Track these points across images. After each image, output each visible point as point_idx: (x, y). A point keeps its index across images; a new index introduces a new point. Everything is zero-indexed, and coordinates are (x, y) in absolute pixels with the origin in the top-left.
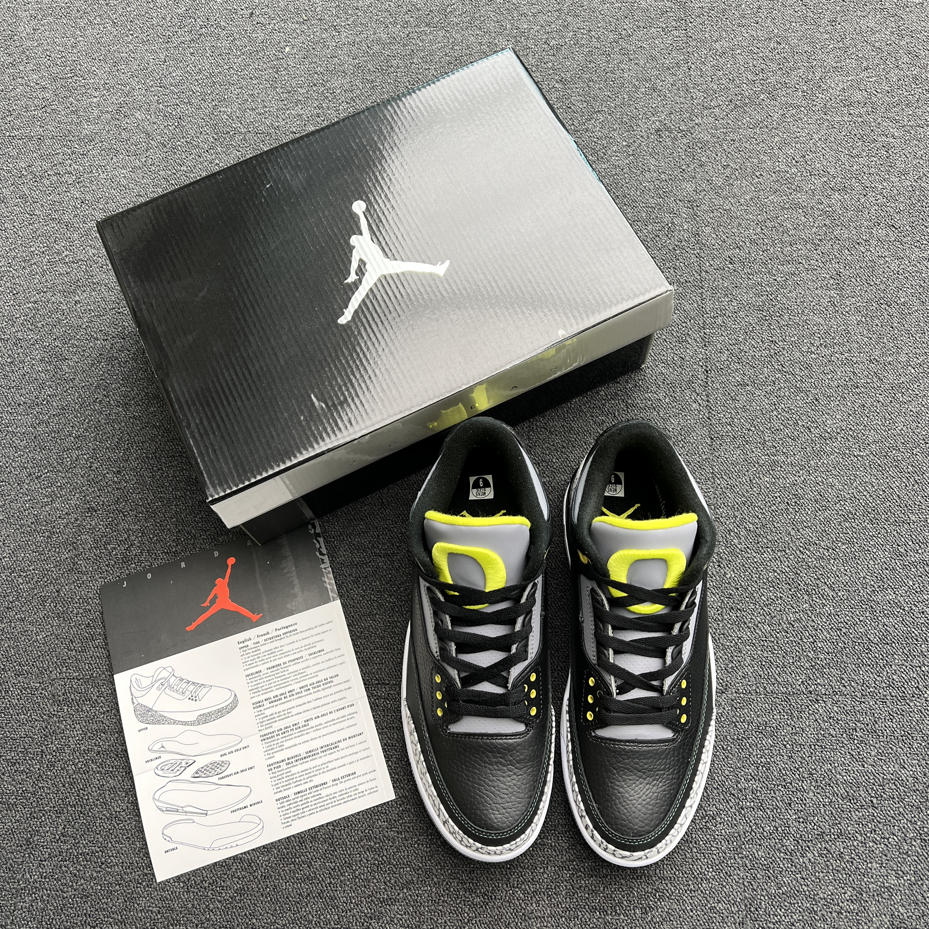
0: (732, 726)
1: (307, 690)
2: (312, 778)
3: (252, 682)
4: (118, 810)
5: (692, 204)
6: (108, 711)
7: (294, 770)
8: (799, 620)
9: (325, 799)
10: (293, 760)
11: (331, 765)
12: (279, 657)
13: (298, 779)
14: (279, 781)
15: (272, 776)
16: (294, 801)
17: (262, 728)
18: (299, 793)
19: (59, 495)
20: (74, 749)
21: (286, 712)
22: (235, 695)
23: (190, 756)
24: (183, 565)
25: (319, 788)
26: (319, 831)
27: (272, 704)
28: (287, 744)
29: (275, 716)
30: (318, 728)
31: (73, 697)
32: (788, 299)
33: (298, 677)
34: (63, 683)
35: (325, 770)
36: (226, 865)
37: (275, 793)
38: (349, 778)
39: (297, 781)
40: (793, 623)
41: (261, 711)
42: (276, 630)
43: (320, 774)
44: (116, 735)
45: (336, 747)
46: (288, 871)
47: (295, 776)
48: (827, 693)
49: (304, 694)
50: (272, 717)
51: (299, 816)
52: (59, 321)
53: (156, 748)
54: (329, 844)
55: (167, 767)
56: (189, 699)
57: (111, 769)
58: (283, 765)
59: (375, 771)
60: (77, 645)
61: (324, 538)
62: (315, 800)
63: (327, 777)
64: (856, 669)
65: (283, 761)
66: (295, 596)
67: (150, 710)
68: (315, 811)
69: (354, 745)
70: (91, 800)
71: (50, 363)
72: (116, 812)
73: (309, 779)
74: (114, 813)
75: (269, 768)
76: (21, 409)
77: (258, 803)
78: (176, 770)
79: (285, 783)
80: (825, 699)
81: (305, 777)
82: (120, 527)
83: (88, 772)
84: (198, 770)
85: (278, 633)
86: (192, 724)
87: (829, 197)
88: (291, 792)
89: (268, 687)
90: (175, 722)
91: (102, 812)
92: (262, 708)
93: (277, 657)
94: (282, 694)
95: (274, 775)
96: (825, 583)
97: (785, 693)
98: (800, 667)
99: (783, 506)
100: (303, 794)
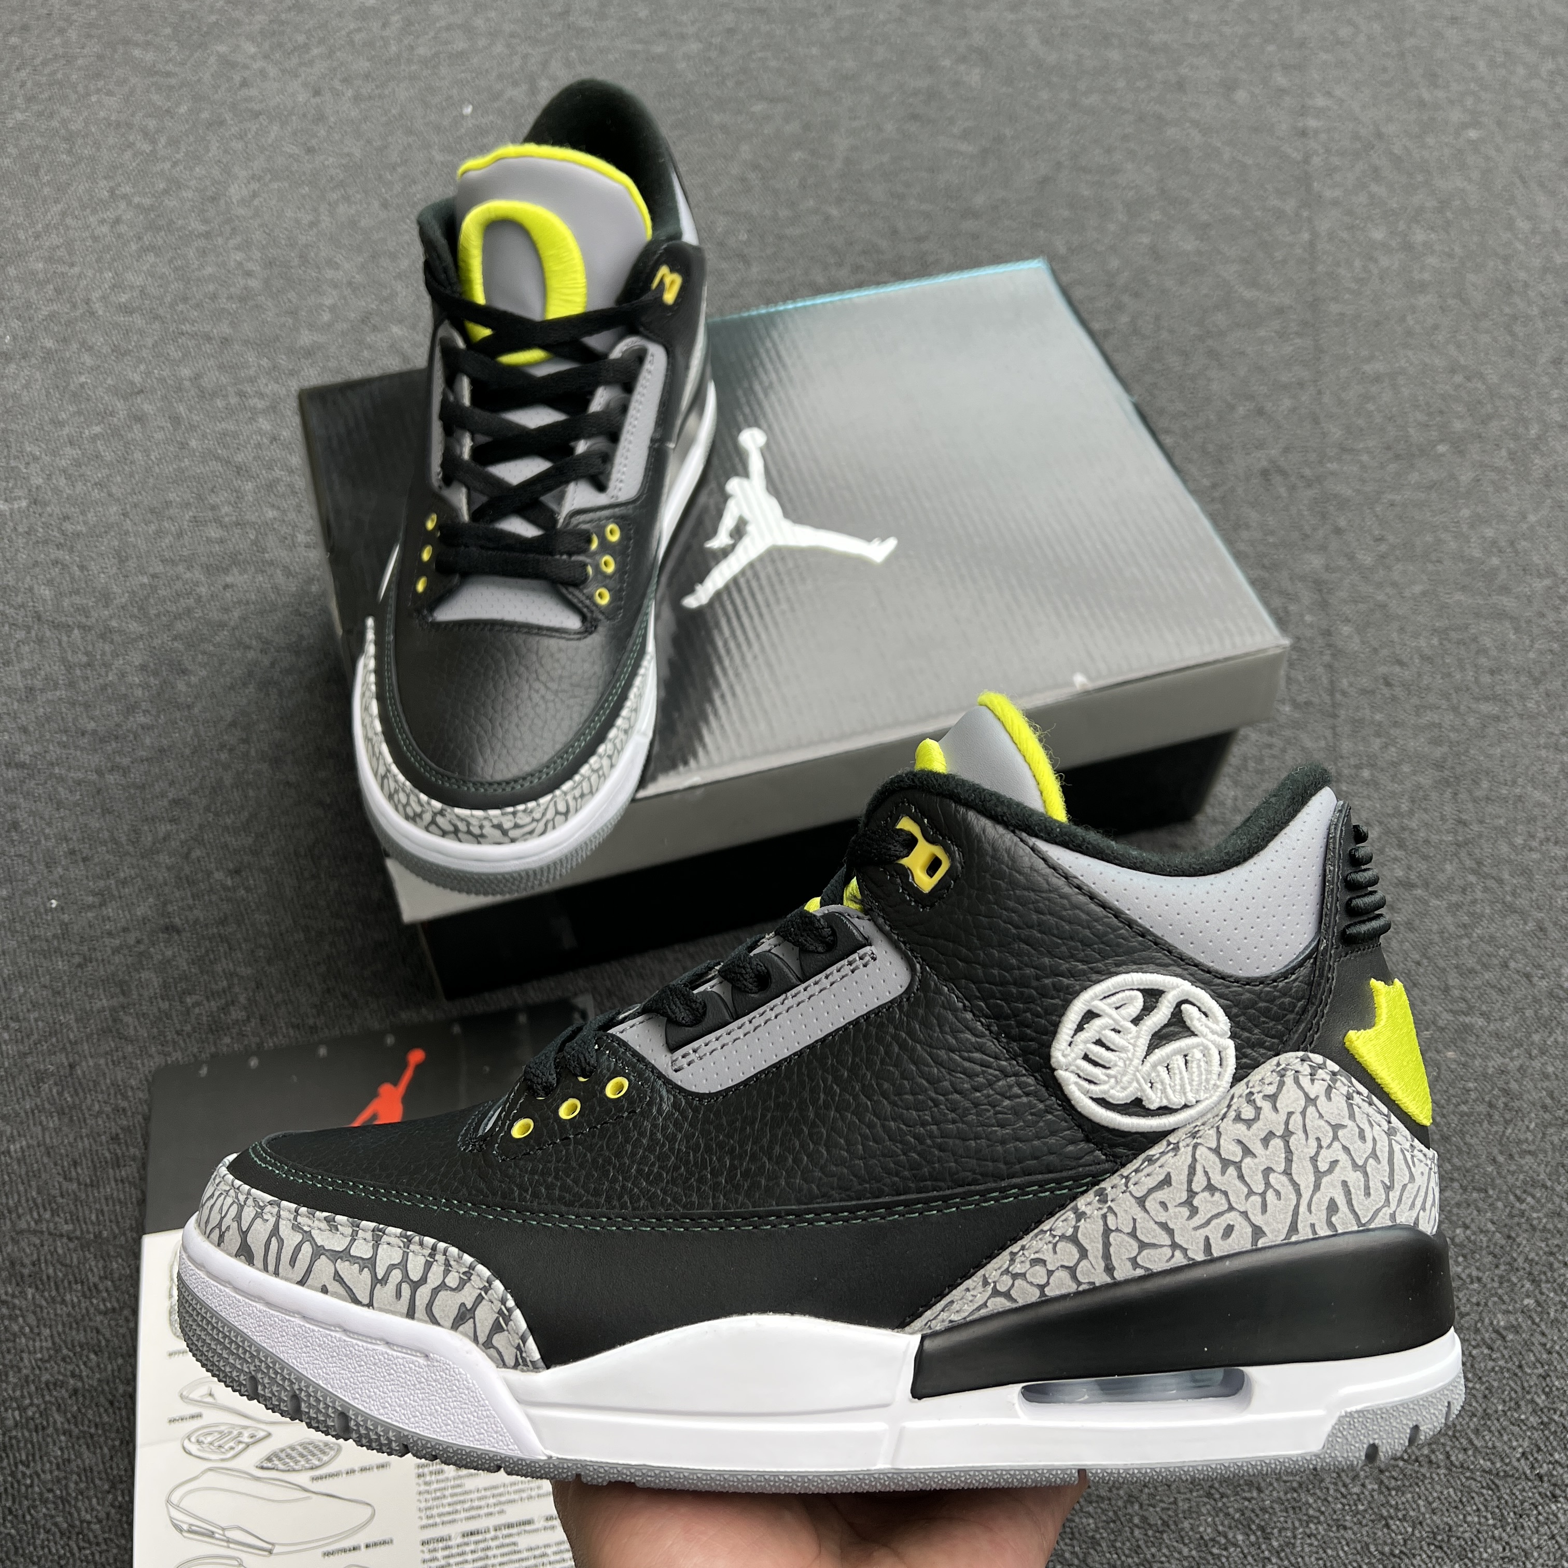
0: (1380, 1526)
2: (505, 1507)
4: (88, 1517)
5: (1319, 585)
6: (114, 1310)
7: (470, 1484)
8: (1516, 1329)
9: (524, 1555)
13: (476, 1504)
14: (435, 1503)
15: (423, 1488)
16: (460, 1550)
18: (471, 1534)
19: (116, 893)
20: (27, 1376)
23: (261, 1422)
24: (323, 1051)
25: (514, 1531)
31: (51, 1271)
34: (38, 1242)
35: (534, 1493)
37: (424, 1527)
39: (472, 1508)
40: (1504, 1333)
43: (522, 1499)
44: (120, 1361)
47: (469, 1497)
52: (189, 611)
53: (195, 1395)
55: (209, 1439)
57: (93, 1430)
58: (450, 1470)
60: (84, 1172)
62: (503, 1555)
70: (37, 1489)
71: (156, 673)
72: (82, 1522)
74: (77, 1523)
75: (420, 1471)
76: (84, 741)
77: (384, 1543)
78: (227, 1447)
79: (447, 1509)
81: (492, 1501)
82: (218, 968)
83: (44, 1428)
84: (275, 1455)
87: (1557, 609)
91: (52, 1517)
95: (427, 1488)
97: (1490, 1472)
98: (1518, 1423)
99: (1482, 1108)
100: (480, 1537)
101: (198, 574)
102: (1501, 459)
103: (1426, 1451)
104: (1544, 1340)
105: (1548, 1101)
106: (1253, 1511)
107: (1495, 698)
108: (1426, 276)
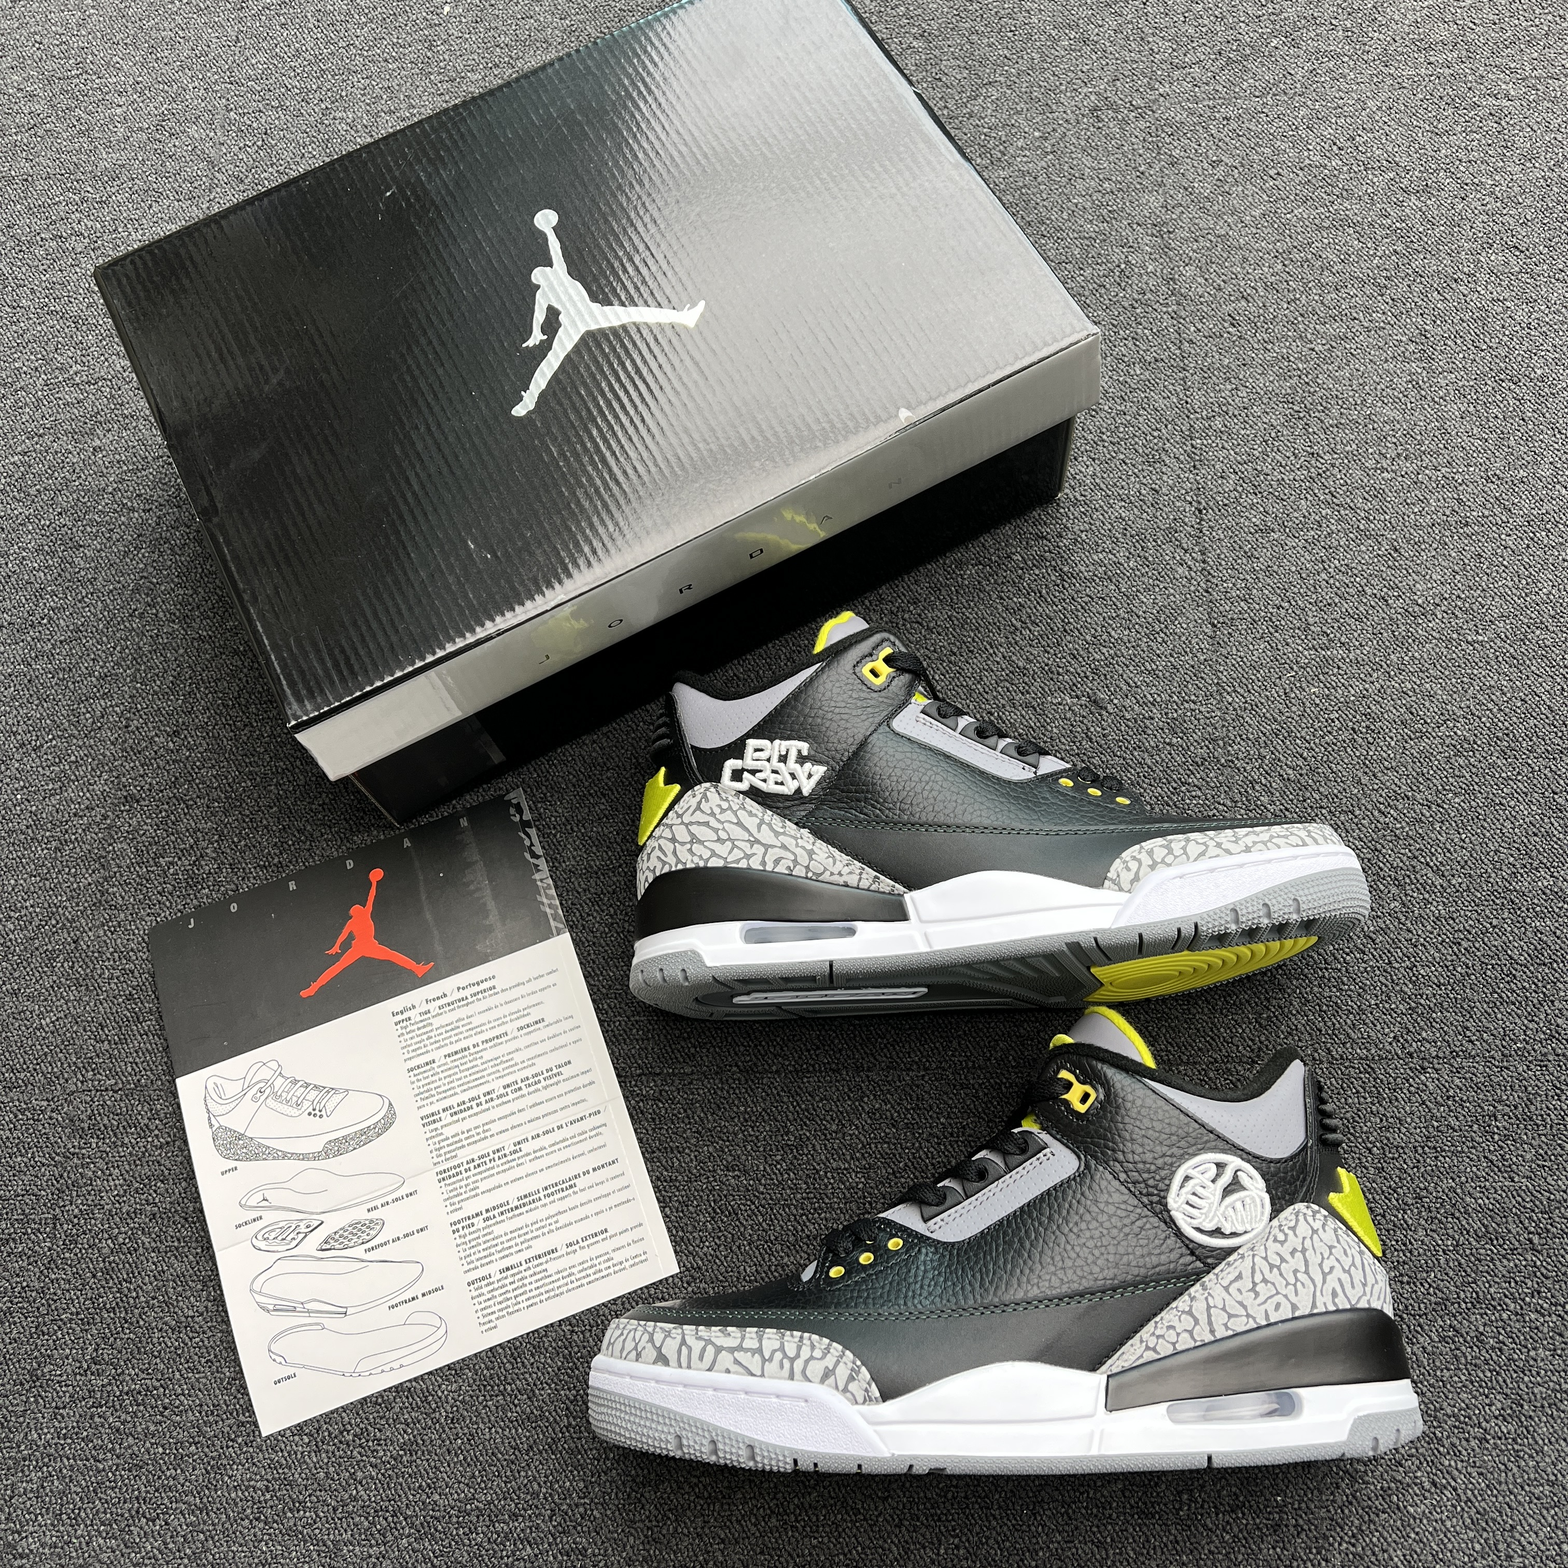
1: (516, 1091)
2: (530, 1243)
3: (418, 1080)
4: (191, 1313)
5: (1159, 229)
6: (167, 1143)
7: (498, 1230)
9: (555, 1277)
10: (496, 1212)
11: (563, 1219)
12: (466, 1034)
13: (506, 1245)
14: (473, 1251)
15: (459, 1241)
16: (500, 1284)
17: (440, 1159)
18: (508, 1269)
19: (73, 777)
20: (110, 1211)
21: (480, 1130)
22: (390, 1104)
23: (312, 1213)
24: (292, 886)
25: (543, 1260)
26: (546, 1336)
27: (455, 1118)
28: (483, 1186)
29: (462, 1137)
30: (538, 1154)
31: (106, 1121)
32: (1337, 380)
33: (500, 1068)
34: (88, 1099)
35: (553, 1227)
36: (384, 1401)
37: (466, 1272)
38: (596, 1239)
39: (503, 1249)
41: (436, 1129)
42: (459, 989)
43: (544, 1234)
44: (184, 1184)
45: (571, 1187)
46: (493, 1408)
47: (499, 1240)
48: (1441, 1055)
49: (511, 1097)
50: (456, 1139)
51: (510, 1310)
52: (67, 482)
53: (253, 1202)
54: (564, 1357)
55: (273, 1235)
56: (310, 1114)
57: (176, 1244)
58: (479, 1222)
59: (641, 1225)
60: (111, 1032)
61: (538, 829)
62: (536, 1281)
63: (557, 1240)
64: (1490, 1010)
65: (477, 1215)
66: (490, 929)
67: (241, 1136)
68: (537, 1300)
69: (602, 1183)
70: (143, 1299)
71: (53, 553)
72: (187, 1317)
73: (526, 1245)
74: (183, 1319)
75: (454, 1228)
77: (436, 1290)
78: (289, 1238)
79: (483, 1254)
80: (1437, 1066)
81: (518, 1240)
82: (182, 827)
83: (136, 1250)
84: (329, 1236)
85: (462, 994)
86: (316, 1157)
87: (1399, 204)
88: (493, 1269)
89: (447, 1087)
90: (285, 1156)
91: (161, 1318)
92: (438, 1125)
93: (461, 1036)
94: (473, 1099)
95: (463, 1240)
96: (1428, 864)
97: (1366, 1058)
98: (1389, 1012)
99: (1345, 735)
100: (515, 1271)
101: (66, 443)
104: (1409, 936)
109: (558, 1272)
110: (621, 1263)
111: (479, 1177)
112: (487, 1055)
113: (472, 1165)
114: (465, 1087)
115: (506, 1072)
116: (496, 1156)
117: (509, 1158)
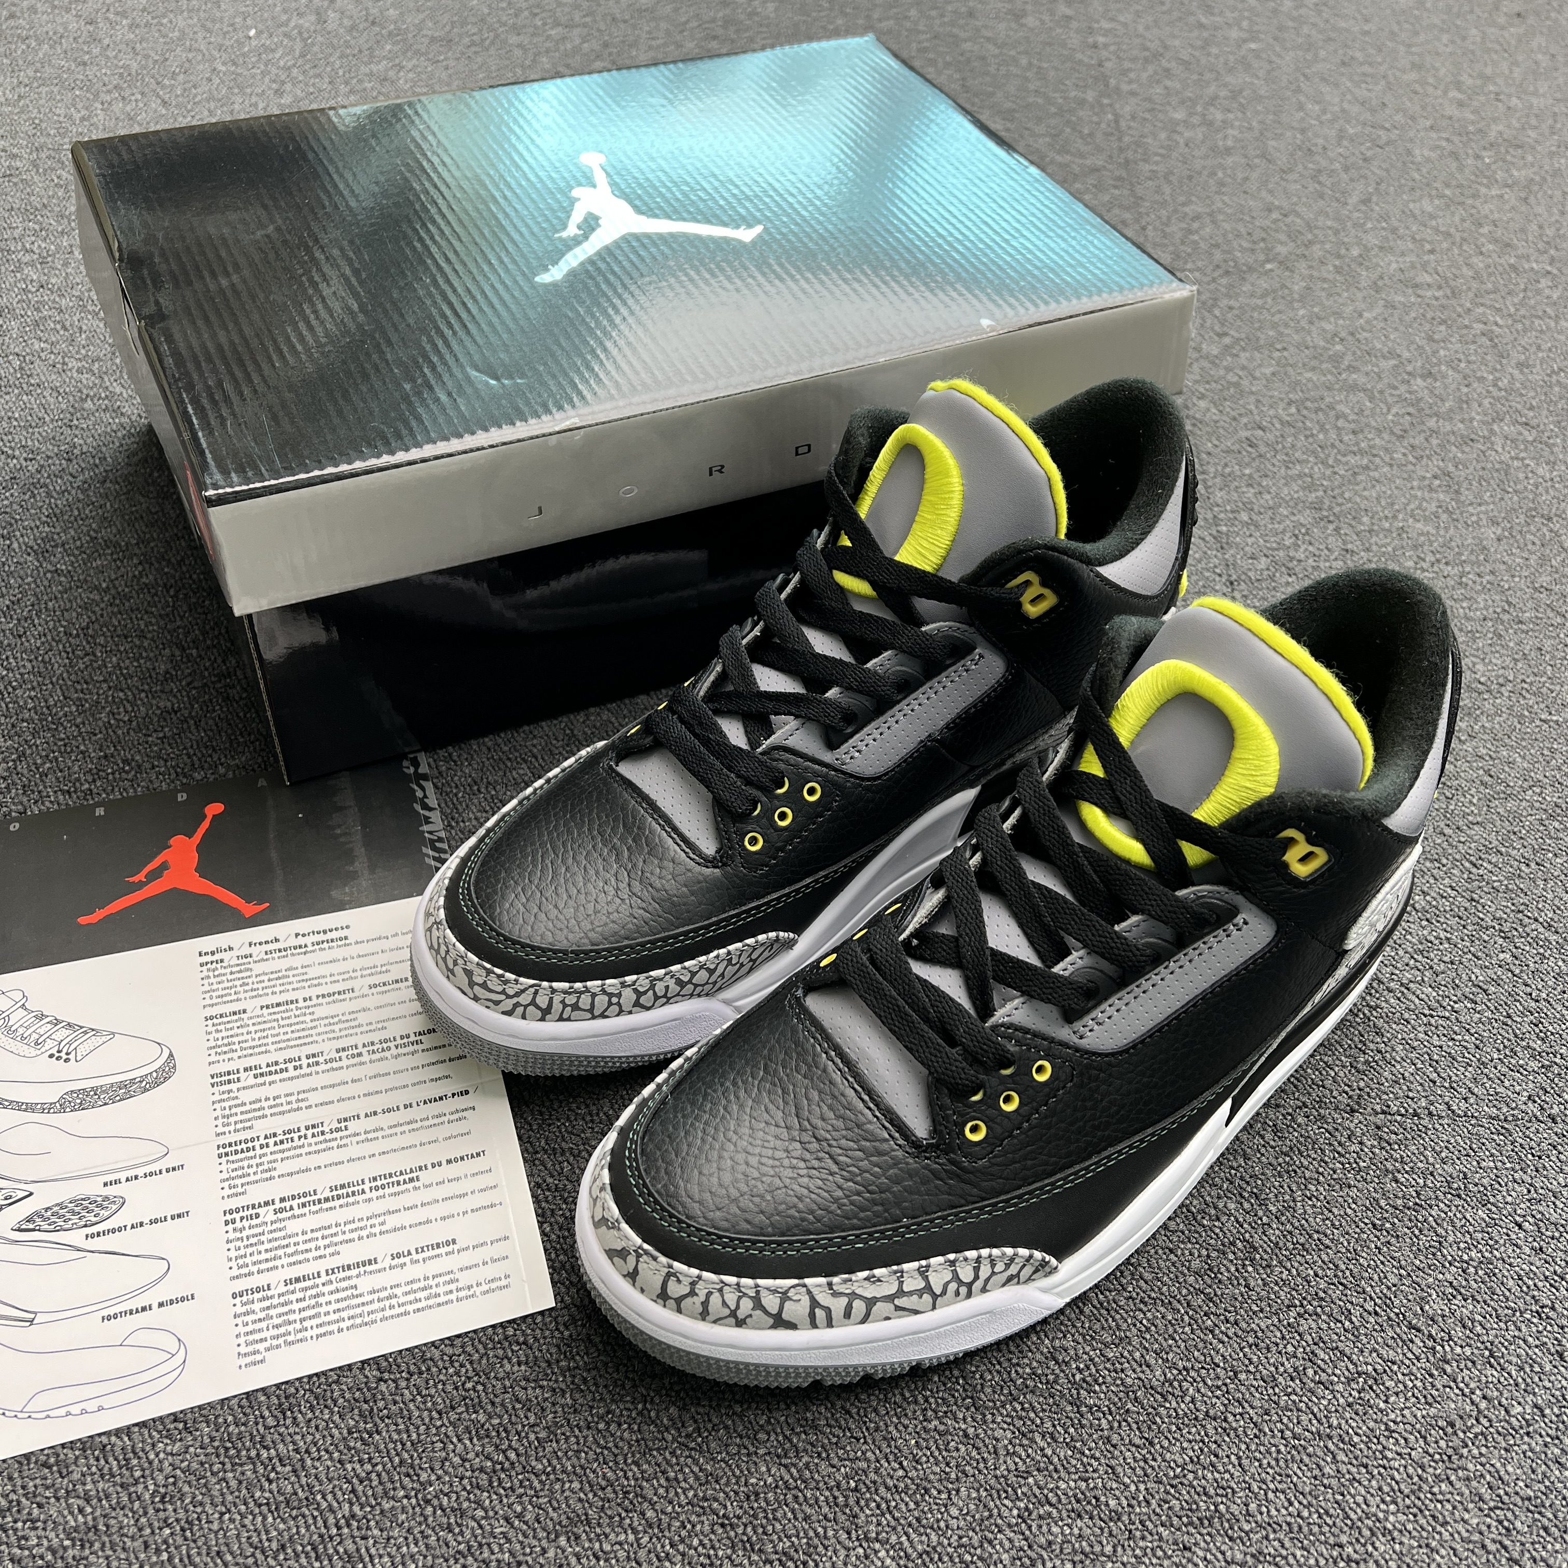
0: (1387, 1180)
1: (353, 1056)
2: (338, 1248)
3: (217, 1031)
7: (293, 1226)
9: (368, 1298)
10: (295, 1203)
11: (392, 1221)
12: (295, 986)
13: (301, 1247)
14: (249, 1250)
15: (232, 1236)
16: (282, 1300)
17: (226, 1129)
18: (298, 1280)
21: (293, 1098)
22: (171, 1055)
23: (19, 1181)
24: (100, 812)
25: (354, 1272)
26: (337, 1382)
27: (260, 1080)
28: (282, 1168)
29: (265, 1104)
30: (370, 1136)
33: (336, 1028)
35: (377, 1230)
36: (57, 1463)
37: (233, 1278)
38: (437, 1252)
39: (296, 1253)
40: (1485, 986)
41: (229, 1092)
42: (297, 935)
43: (361, 1238)
45: (411, 1180)
46: (233, 1484)
47: (292, 1240)
49: (345, 1063)
50: (257, 1106)
51: (290, 1338)
54: (361, 1415)
56: (51, 1056)
58: (267, 1214)
59: (506, 1238)
61: (436, 784)
62: (338, 1301)
63: (380, 1248)
65: (267, 1204)
66: (354, 876)
68: (335, 1327)
69: (458, 1179)
73: (331, 1250)
75: (229, 1217)
77: (183, 1299)
79: (264, 1256)
81: (321, 1243)
84: (38, 1214)
85: (301, 941)
86: (46, 1108)
88: (276, 1278)
89: (257, 1043)
92: (233, 1086)
93: (290, 987)
94: (290, 1061)
95: (238, 1235)
97: (1496, 1118)
98: (1518, 1069)
100: (308, 1283)
102: (1327, 271)
103: (1423, 1103)
104: (1528, 990)
105: (1487, 779)
106: (1242, 1178)
107: (1362, 452)
108: (1230, 143)
109: (373, 1292)
110: (470, 1287)
111: (279, 1156)
112: (320, 1012)
113: (271, 1141)
114: (283, 1045)
115: (344, 1033)
116: (310, 1133)
117: (328, 1136)
